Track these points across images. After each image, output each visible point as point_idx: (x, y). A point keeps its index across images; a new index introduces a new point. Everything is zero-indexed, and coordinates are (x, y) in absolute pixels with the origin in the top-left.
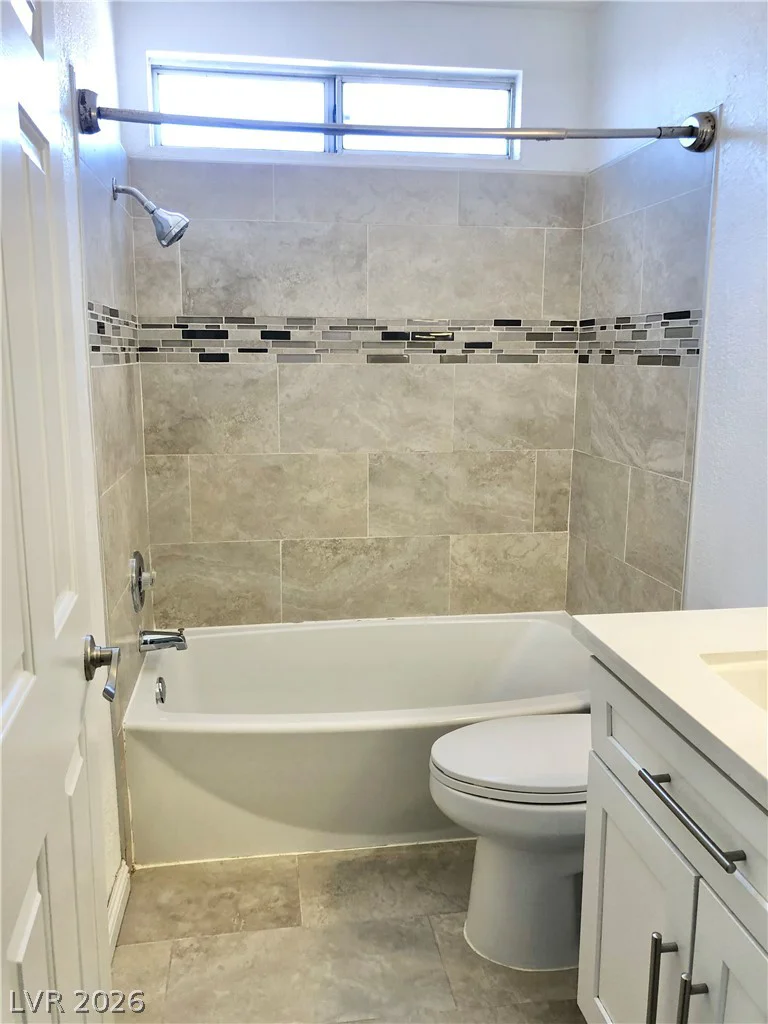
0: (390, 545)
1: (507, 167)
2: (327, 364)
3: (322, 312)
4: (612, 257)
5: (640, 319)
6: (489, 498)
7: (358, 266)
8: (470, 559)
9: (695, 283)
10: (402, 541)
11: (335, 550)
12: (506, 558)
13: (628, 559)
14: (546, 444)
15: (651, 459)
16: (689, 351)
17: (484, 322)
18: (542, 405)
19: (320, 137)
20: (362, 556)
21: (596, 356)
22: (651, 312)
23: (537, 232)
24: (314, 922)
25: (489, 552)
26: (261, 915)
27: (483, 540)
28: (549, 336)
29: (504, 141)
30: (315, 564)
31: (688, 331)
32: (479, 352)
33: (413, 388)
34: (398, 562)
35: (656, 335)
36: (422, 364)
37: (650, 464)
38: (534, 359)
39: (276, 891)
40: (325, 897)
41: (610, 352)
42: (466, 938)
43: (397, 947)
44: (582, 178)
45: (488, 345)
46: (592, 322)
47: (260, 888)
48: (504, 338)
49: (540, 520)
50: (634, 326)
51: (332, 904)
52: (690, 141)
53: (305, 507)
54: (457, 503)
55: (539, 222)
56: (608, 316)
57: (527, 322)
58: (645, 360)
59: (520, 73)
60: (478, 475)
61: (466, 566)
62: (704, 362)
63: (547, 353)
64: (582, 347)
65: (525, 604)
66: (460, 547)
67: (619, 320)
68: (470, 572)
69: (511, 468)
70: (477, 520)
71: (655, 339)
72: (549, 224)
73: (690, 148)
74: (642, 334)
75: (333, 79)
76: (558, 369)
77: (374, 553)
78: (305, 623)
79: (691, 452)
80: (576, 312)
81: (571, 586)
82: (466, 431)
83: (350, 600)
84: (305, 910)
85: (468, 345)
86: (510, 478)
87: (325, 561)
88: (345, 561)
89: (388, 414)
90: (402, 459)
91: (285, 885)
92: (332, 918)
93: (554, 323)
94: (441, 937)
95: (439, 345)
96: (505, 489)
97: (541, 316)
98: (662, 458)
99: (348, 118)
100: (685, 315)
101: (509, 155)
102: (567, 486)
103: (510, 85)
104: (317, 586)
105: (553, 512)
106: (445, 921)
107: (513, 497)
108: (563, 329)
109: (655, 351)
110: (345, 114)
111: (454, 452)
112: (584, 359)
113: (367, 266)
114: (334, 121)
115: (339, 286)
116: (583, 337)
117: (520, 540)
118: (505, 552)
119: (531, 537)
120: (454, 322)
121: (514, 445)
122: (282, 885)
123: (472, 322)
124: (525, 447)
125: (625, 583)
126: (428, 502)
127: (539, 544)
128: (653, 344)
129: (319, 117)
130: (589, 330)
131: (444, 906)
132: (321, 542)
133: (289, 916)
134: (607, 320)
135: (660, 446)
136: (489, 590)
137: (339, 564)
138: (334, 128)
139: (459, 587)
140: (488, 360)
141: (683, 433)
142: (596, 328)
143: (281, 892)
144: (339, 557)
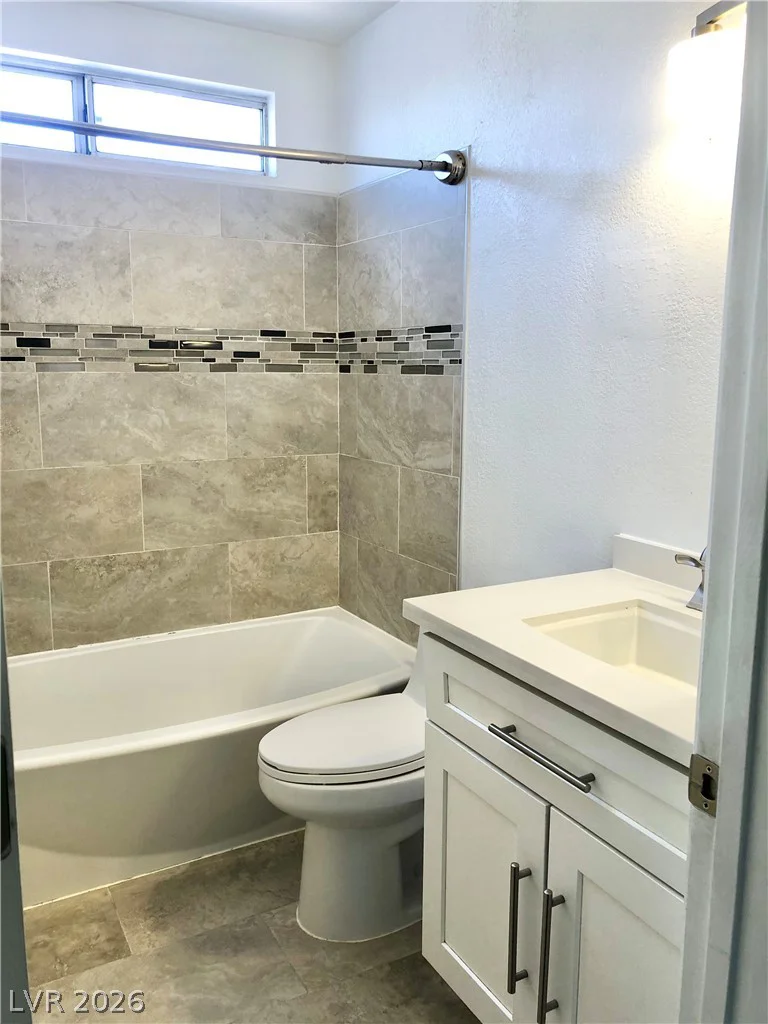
0: (168, 558)
1: (262, 184)
2: (93, 373)
3: (84, 319)
4: (369, 274)
5: (402, 332)
6: (265, 504)
7: (122, 272)
8: (250, 565)
9: (456, 301)
10: (178, 552)
11: (109, 568)
12: (282, 560)
13: (402, 551)
14: (315, 450)
15: (419, 459)
16: (452, 362)
17: (249, 333)
18: (310, 413)
19: (70, 135)
20: (139, 571)
21: (358, 367)
22: (413, 325)
23: (296, 247)
24: (144, 949)
25: (266, 556)
26: (84, 956)
27: (261, 545)
28: (311, 347)
29: (259, 158)
30: (88, 584)
31: (448, 344)
32: (247, 361)
33: (183, 396)
34: (178, 574)
35: (419, 347)
36: (194, 374)
37: (419, 463)
38: (299, 368)
39: (94, 928)
40: (150, 921)
41: (372, 362)
42: (301, 926)
43: (236, 952)
44: (335, 199)
45: (256, 355)
46: (351, 335)
47: (76, 928)
48: (269, 348)
49: (312, 521)
50: (396, 339)
51: (159, 926)
52: (445, 175)
53: (75, 525)
54: (234, 510)
55: (297, 238)
56: (368, 329)
57: (291, 333)
58: (409, 369)
59: (272, 95)
60: (253, 481)
61: (245, 572)
62: (466, 370)
63: (311, 363)
64: (344, 358)
65: (302, 604)
66: (238, 553)
67: (379, 332)
68: (250, 578)
69: (284, 473)
70: (254, 526)
71: (417, 350)
72: (306, 240)
73: (444, 181)
74: (406, 346)
75: (81, 78)
76: (321, 379)
77: (151, 567)
78: (80, 647)
79: (458, 451)
80: (335, 323)
81: (343, 582)
82: (240, 438)
83: (128, 619)
84: (131, 939)
85: (237, 354)
86: (283, 483)
87: (98, 579)
88: (121, 578)
89: (159, 424)
90: (176, 468)
91: (102, 919)
92: (162, 940)
93: (316, 335)
94: (277, 931)
95: (208, 354)
96: (280, 493)
97: (304, 328)
98: (431, 457)
99: (100, 119)
100: (447, 328)
101: (265, 171)
102: (335, 488)
103: (263, 106)
104: (90, 608)
105: (324, 513)
106: (277, 916)
107: (289, 501)
108: (324, 341)
109: (418, 361)
110: (97, 114)
111: (229, 460)
112: (345, 369)
113: (130, 274)
114: (86, 120)
115: (102, 292)
116: (343, 348)
117: (294, 541)
118: (282, 554)
119: (305, 539)
120: (222, 331)
121: (285, 452)
122: (100, 920)
123: (239, 332)
124: (295, 453)
125: (400, 572)
126: (205, 511)
127: (313, 545)
128: (415, 355)
129: (68, 115)
130: (348, 341)
131: (273, 902)
132: (93, 561)
133: (117, 948)
134: (368, 333)
135: (427, 447)
136: (269, 594)
137: (114, 581)
138: (85, 127)
139: (239, 593)
140: (255, 369)
141: (450, 434)
142: (357, 340)
143: (100, 928)
144: (114, 575)
